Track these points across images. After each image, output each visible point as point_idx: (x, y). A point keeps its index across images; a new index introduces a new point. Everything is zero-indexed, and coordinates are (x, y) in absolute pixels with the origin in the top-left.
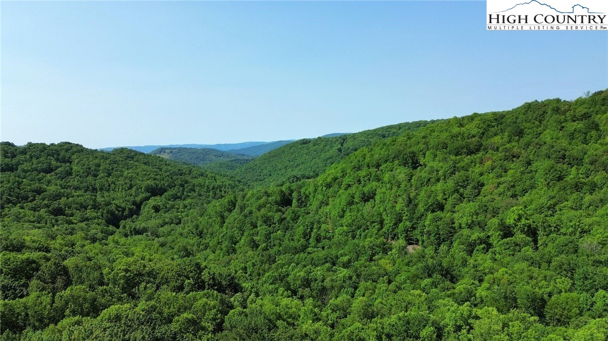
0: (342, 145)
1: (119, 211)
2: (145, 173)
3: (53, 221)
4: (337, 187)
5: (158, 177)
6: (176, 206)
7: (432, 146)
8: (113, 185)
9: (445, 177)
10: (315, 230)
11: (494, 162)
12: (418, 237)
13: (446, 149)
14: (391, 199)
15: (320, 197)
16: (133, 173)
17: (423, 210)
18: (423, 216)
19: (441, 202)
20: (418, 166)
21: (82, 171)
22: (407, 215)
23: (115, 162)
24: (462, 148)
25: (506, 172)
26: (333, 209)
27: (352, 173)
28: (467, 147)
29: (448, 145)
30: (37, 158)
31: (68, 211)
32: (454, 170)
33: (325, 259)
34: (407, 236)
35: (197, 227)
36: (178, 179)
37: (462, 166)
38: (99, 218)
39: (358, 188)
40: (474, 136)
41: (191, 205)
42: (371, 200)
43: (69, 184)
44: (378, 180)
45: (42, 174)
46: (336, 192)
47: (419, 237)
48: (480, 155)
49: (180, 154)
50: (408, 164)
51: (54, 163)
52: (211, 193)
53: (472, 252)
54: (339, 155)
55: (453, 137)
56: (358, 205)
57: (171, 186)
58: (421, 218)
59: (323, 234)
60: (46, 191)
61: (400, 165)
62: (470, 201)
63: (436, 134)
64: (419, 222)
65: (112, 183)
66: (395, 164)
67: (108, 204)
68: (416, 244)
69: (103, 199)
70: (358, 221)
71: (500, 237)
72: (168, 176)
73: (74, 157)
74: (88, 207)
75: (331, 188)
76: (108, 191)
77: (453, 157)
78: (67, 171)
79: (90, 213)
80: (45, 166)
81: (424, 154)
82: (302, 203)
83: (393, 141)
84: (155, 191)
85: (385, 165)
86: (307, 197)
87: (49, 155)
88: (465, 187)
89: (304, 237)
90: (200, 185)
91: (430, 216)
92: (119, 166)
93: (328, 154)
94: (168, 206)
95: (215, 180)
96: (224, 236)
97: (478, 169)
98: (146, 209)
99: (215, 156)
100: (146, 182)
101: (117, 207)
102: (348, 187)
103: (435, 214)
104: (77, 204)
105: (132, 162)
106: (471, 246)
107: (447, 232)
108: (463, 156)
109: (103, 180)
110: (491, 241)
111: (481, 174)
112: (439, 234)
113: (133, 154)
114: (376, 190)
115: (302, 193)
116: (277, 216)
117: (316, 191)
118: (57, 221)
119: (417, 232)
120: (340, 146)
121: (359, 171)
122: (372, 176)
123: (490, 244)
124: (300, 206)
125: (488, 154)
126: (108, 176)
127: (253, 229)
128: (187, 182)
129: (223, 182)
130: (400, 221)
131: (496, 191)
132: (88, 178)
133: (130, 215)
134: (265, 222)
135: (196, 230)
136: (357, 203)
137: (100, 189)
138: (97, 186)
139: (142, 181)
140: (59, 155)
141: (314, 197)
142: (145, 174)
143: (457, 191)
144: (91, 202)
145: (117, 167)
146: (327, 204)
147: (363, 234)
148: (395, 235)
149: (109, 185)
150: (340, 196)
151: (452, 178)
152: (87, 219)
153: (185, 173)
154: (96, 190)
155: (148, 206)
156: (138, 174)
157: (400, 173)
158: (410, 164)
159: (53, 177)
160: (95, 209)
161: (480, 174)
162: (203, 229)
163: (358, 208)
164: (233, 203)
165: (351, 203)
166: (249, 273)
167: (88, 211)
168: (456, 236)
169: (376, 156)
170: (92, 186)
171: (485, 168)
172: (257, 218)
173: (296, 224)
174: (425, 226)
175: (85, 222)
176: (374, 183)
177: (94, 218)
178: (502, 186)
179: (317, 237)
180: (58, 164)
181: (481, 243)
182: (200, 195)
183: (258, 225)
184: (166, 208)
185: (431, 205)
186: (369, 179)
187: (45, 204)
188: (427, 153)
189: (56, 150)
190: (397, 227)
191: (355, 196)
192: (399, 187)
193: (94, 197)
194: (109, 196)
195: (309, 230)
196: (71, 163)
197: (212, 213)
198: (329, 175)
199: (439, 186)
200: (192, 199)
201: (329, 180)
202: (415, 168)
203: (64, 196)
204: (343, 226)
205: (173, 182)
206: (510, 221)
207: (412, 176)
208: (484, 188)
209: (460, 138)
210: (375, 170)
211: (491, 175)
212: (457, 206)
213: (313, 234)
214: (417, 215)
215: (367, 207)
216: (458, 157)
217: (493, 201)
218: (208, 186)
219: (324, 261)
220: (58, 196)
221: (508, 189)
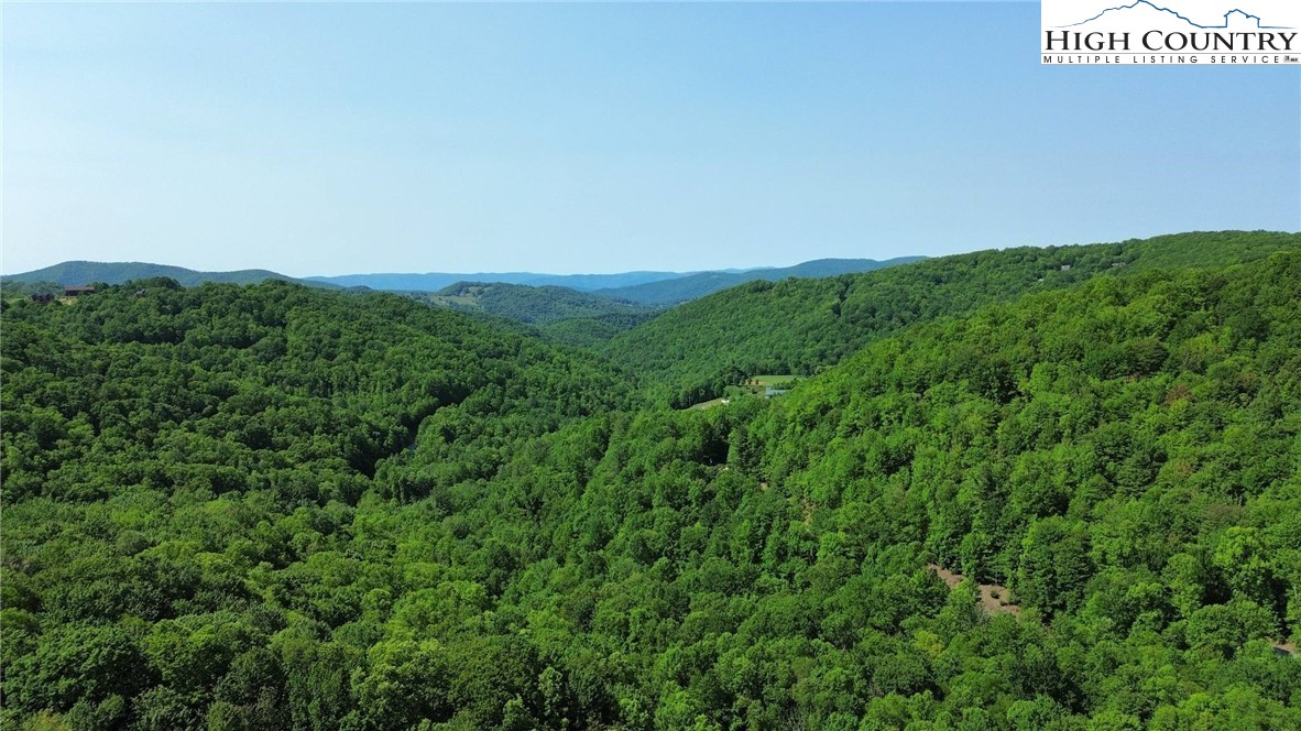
0: (843, 298)
1: (374, 437)
2: (426, 352)
3: (250, 460)
4: (827, 429)
5: (454, 362)
6: (488, 429)
7: (1047, 350)
8: (364, 379)
9: (1074, 431)
10: (775, 534)
11: (1193, 401)
12: (1004, 571)
13: (1079, 360)
14: (948, 472)
15: (789, 447)
16: (403, 353)
17: (1018, 511)
18: (1019, 523)
19: (1061, 490)
20: (1013, 396)
21: (304, 346)
22: (982, 518)
23: (369, 328)
24: (1118, 363)
25: (1222, 428)
26: (816, 480)
27: (862, 400)
28: (1131, 359)
29: (1086, 350)
30: (222, 316)
31: (278, 438)
32: (1097, 415)
33: (795, 619)
34: (979, 565)
35: (529, 488)
36: (493, 366)
37: (1115, 406)
38: (335, 454)
39: (873, 439)
40: (1147, 331)
41: (517, 428)
42: (902, 468)
43: (280, 372)
44: (922, 422)
45: (229, 350)
46: (824, 442)
47: (1007, 572)
48: (1159, 379)
49: (498, 297)
50: (990, 388)
51: (252, 326)
52: (558, 402)
53: (1129, 624)
54: (835, 321)
55: (1100, 330)
56: (874, 479)
57: (479, 384)
58: (1014, 527)
59: (792, 543)
60: (236, 393)
61: (971, 391)
62: (1129, 493)
63: (1058, 316)
64: (1009, 535)
65: (362, 374)
66: (961, 388)
67: (353, 422)
68: (1000, 584)
69: (344, 412)
70: (873, 523)
71: (1197, 597)
72: (473, 360)
73: (290, 314)
74: (315, 427)
75: (815, 431)
76: (354, 390)
77: (1095, 382)
78: (277, 345)
79: (319, 442)
80: (236, 333)
81: (1029, 370)
82: (752, 456)
83: (958, 330)
84: (448, 395)
85: (938, 388)
86: (760, 443)
87: (243, 309)
88: (1121, 459)
89: (752, 545)
90: (538, 384)
91: (1035, 526)
92: (375, 336)
93: (811, 319)
94: (472, 428)
95: (568, 369)
96: (582, 520)
97: (1152, 417)
98: (428, 436)
99: (569, 303)
100: (429, 374)
101: (372, 428)
102: (851, 432)
103: (1046, 521)
104: (294, 421)
105: (403, 326)
106: (1128, 610)
107: (1073, 571)
108: (1118, 381)
109: (345, 367)
110: (1175, 601)
111: (1161, 430)
112: (1055, 573)
113: (405, 306)
114: (914, 447)
115: (750, 436)
116: (694, 490)
117: (780, 431)
118: (256, 460)
119: (1004, 557)
120: (837, 300)
121: (878, 397)
122: (908, 413)
123: (1174, 608)
124: (743, 466)
125: (1178, 380)
126: (356, 360)
127: (643, 511)
128: (510, 374)
129: (583, 375)
130: (967, 528)
131: (1194, 476)
132: (316, 362)
133: (397, 448)
134: (669, 498)
135: (527, 494)
136: (869, 473)
137: (338, 385)
138: (334, 380)
139: (423, 370)
140: (261, 309)
141: (776, 446)
142: (429, 356)
143: (1101, 468)
144: (322, 420)
145: (372, 339)
146: (804, 467)
147: (882, 555)
148: (952, 559)
149: (357, 379)
150: (833, 451)
151: (1090, 434)
152: (313, 456)
153: (507, 353)
154: (332, 387)
155: (431, 427)
156: (413, 355)
157: (971, 411)
158: (994, 391)
159: (251, 358)
160: (328, 433)
161: (1158, 429)
162: (541, 496)
163: (872, 486)
164: (603, 436)
165: (856, 473)
166: (632, 635)
167: (316, 437)
168: (1092, 582)
169: (919, 364)
170: (323, 379)
171: (1171, 415)
172: (653, 488)
173: (734, 510)
174: (1021, 547)
175: (309, 463)
176: (909, 429)
177: (327, 454)
178: (1209, 466)
179: (779, 548)
180: (261, 329)
181: (1150, 607)
182: (537, 405)
183: (655, 502)
184: (468, 432)
185: (1040, 500)
186: (900, 420)
187: (236, 422)
188: (1034, 370)
189: (256, 298)
190: (959, 543)
191: (868, 456)
192: (967, 445)
193: (326, 408)
194: (357, 401)
195: (762, 529)
196: (284, 326)
197: (561, 460)
198: (810, 398)
199: (1060, 451)
200: (520, 413)
201: (810, 410)
202: (1006, 400)
203: (270, 403)
204: (837, 531)
205: (483, 374)
206: (1223, 558)
207: (999, 420)
208: (1167, 466)
209: (1113, 332)
210: (915, 395)
211: (1184, 435)
212: (1100, 503)
213: (770, 543)
214: (1005, 521)
215: (892, 488)
216: (1107, 383)
217: (1186, 502)
218: (553, 385)
219: (792, 625)
220: (258, 405)
221: (1223, 473)
